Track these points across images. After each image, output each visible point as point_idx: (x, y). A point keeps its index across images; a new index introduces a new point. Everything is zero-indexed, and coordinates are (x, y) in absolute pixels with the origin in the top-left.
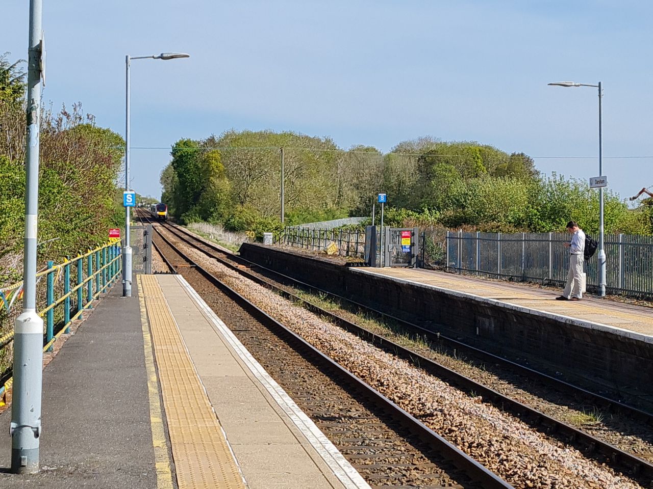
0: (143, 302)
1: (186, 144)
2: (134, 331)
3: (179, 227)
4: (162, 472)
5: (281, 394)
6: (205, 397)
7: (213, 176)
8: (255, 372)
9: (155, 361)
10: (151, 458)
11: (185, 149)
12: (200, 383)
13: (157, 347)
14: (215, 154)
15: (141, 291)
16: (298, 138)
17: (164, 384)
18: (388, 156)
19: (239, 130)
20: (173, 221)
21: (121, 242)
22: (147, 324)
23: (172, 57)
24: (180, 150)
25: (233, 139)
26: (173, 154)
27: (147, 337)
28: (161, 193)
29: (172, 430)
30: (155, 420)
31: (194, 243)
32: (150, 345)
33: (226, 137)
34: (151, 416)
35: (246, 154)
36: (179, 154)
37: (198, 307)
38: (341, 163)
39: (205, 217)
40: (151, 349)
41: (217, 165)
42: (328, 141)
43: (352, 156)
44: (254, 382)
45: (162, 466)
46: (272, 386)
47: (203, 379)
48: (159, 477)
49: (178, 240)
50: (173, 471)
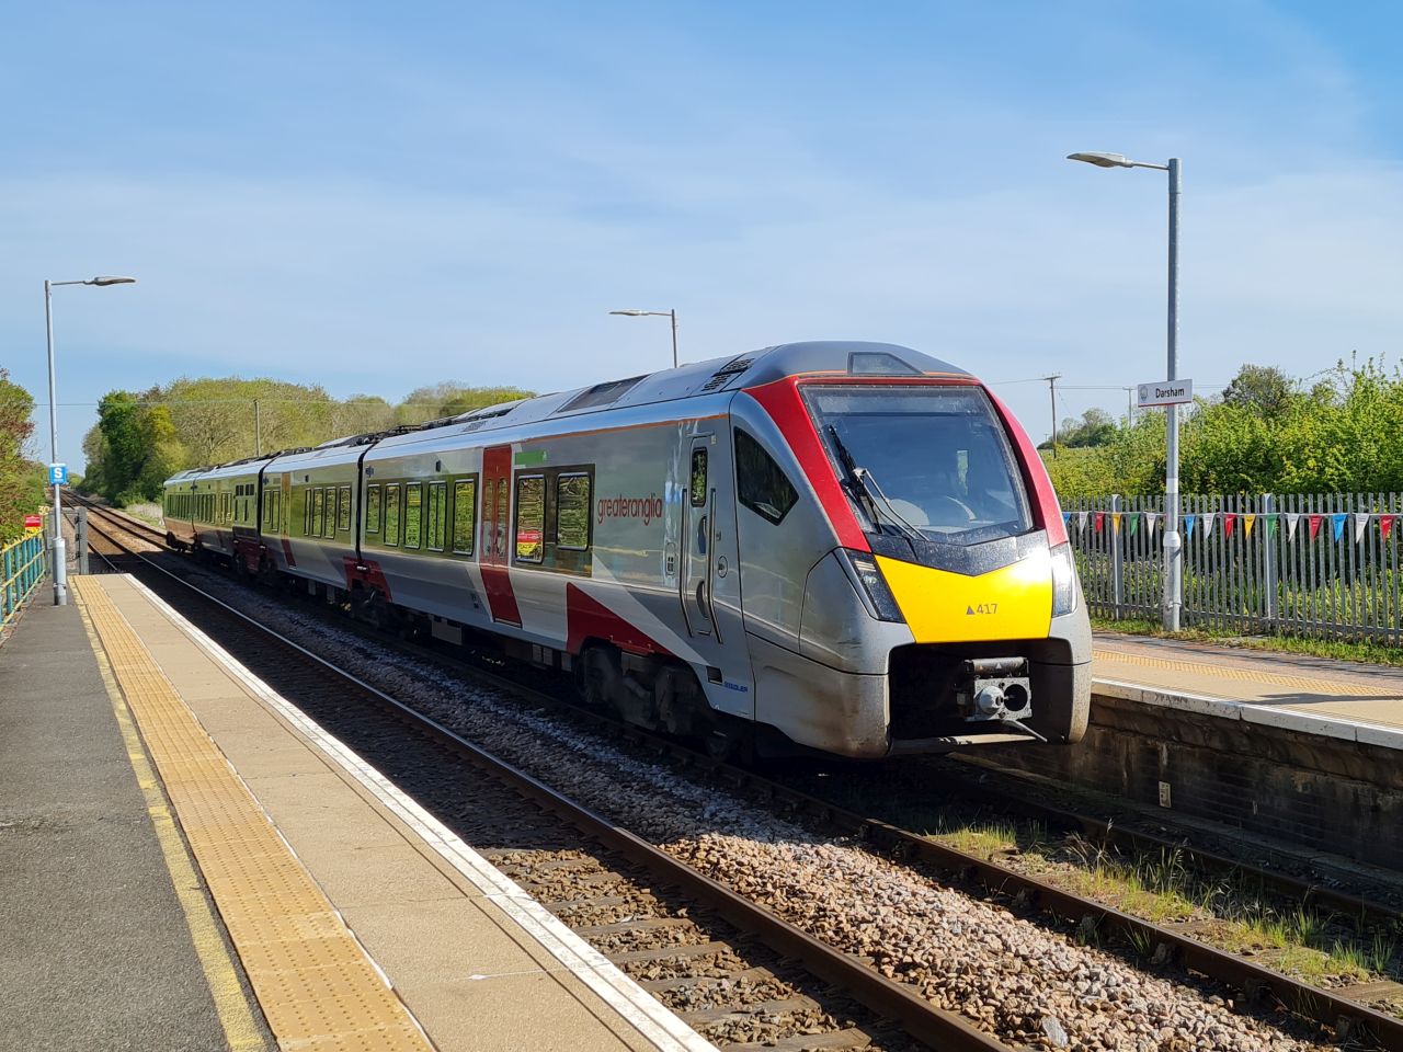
0: (85, 611)
1: (119, 397)
2: (81, 649)
3: (115, 511)
4: (159, 818)
5: (297, 715)
6: (197, 724)
7: (159, 440)
8: (257, 691)
9: (119, 685)
10: (140, 802)
11: (119, 405)
12: (187, 708)
13: (117, 668)
14: (161, 410)
15: (79, 597)
16: (276, 387)
17: (138, 713)
18: (400, 408)
19: (194, 378)
20: (105, 504)
21: (43, 533)
22: (97, 639)
23: (111, 282)
24: (110, 407)
25: (184, 389)
26: (101, 412)
27: (101, 656)
28: (85, 466)
29: (162, 767)
30: (136, 757)
31: (138, 531)
32: (108, 665)
33: (176, 387)
34: (130, 751)
35: (205, 410)
36: (110, 412)
37: (163, 614)
38: (336, 418)
39: (151, 495)
40: (110, 671)
41: (164, 425)
42: (318, 390)
43: (352, 409)
44: (261, 704)
45: (158, 810)
46: (285, 707)
47: (189, 703)
48: (157, 823)
49: (115, 528)
50: (174, 815)
